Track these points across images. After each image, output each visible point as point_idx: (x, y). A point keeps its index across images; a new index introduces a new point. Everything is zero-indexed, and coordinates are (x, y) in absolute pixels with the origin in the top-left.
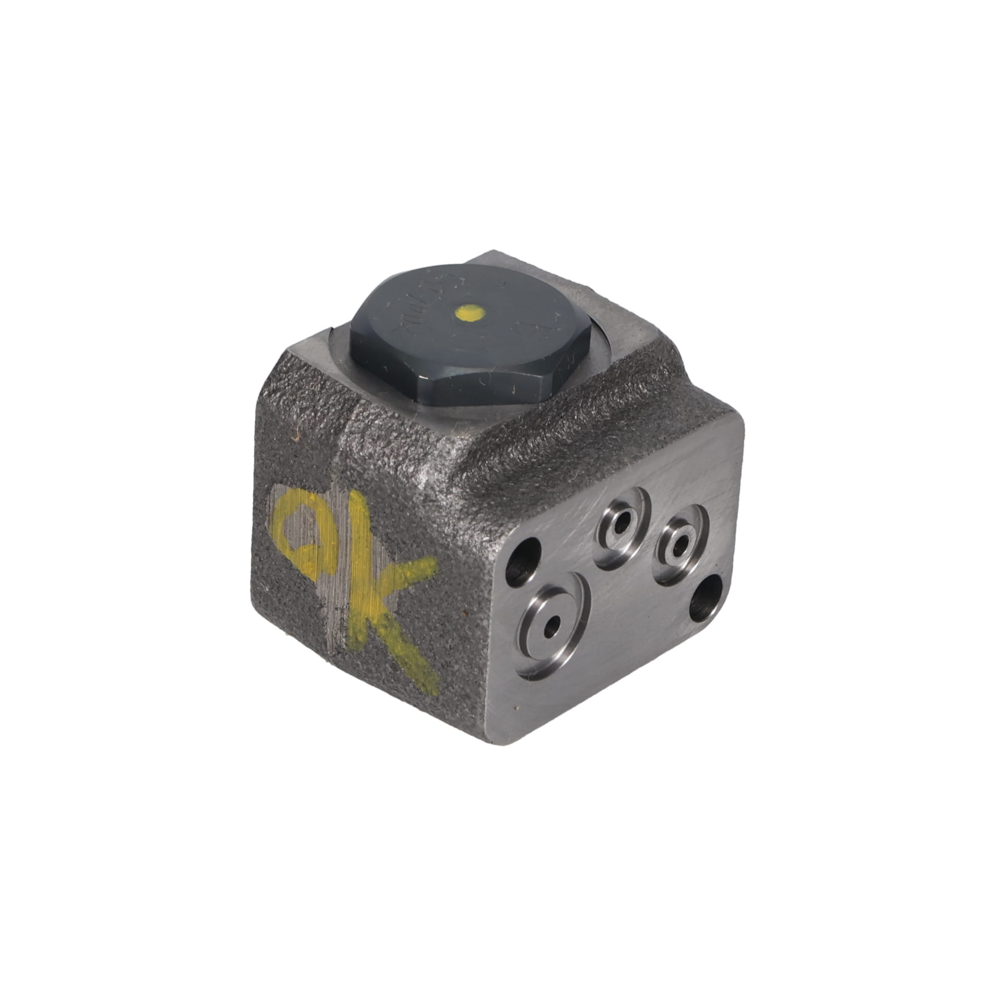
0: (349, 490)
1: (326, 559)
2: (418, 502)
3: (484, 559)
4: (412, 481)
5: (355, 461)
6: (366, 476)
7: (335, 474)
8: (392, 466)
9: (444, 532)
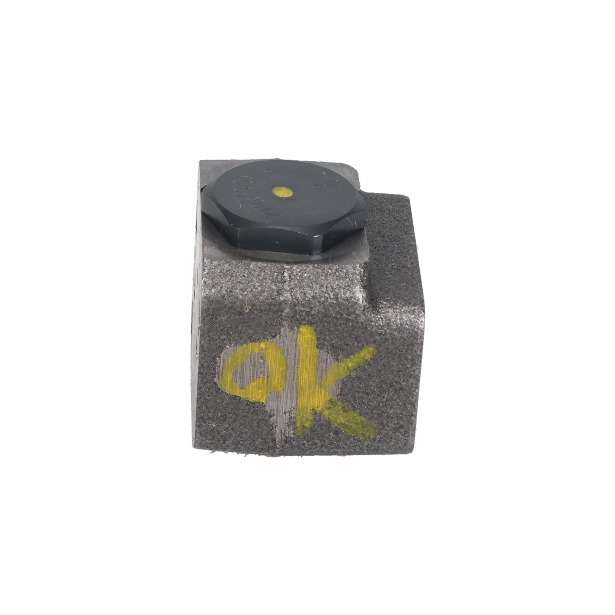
0: (299, 327)
1: (275, 382)
2: (360, 313)
3: (416, 330)
4: (352, 301)
5: (303, 305)
6: (313, 312)
7: (286, 320)
8: (333, 297)
9: (380, 325)
